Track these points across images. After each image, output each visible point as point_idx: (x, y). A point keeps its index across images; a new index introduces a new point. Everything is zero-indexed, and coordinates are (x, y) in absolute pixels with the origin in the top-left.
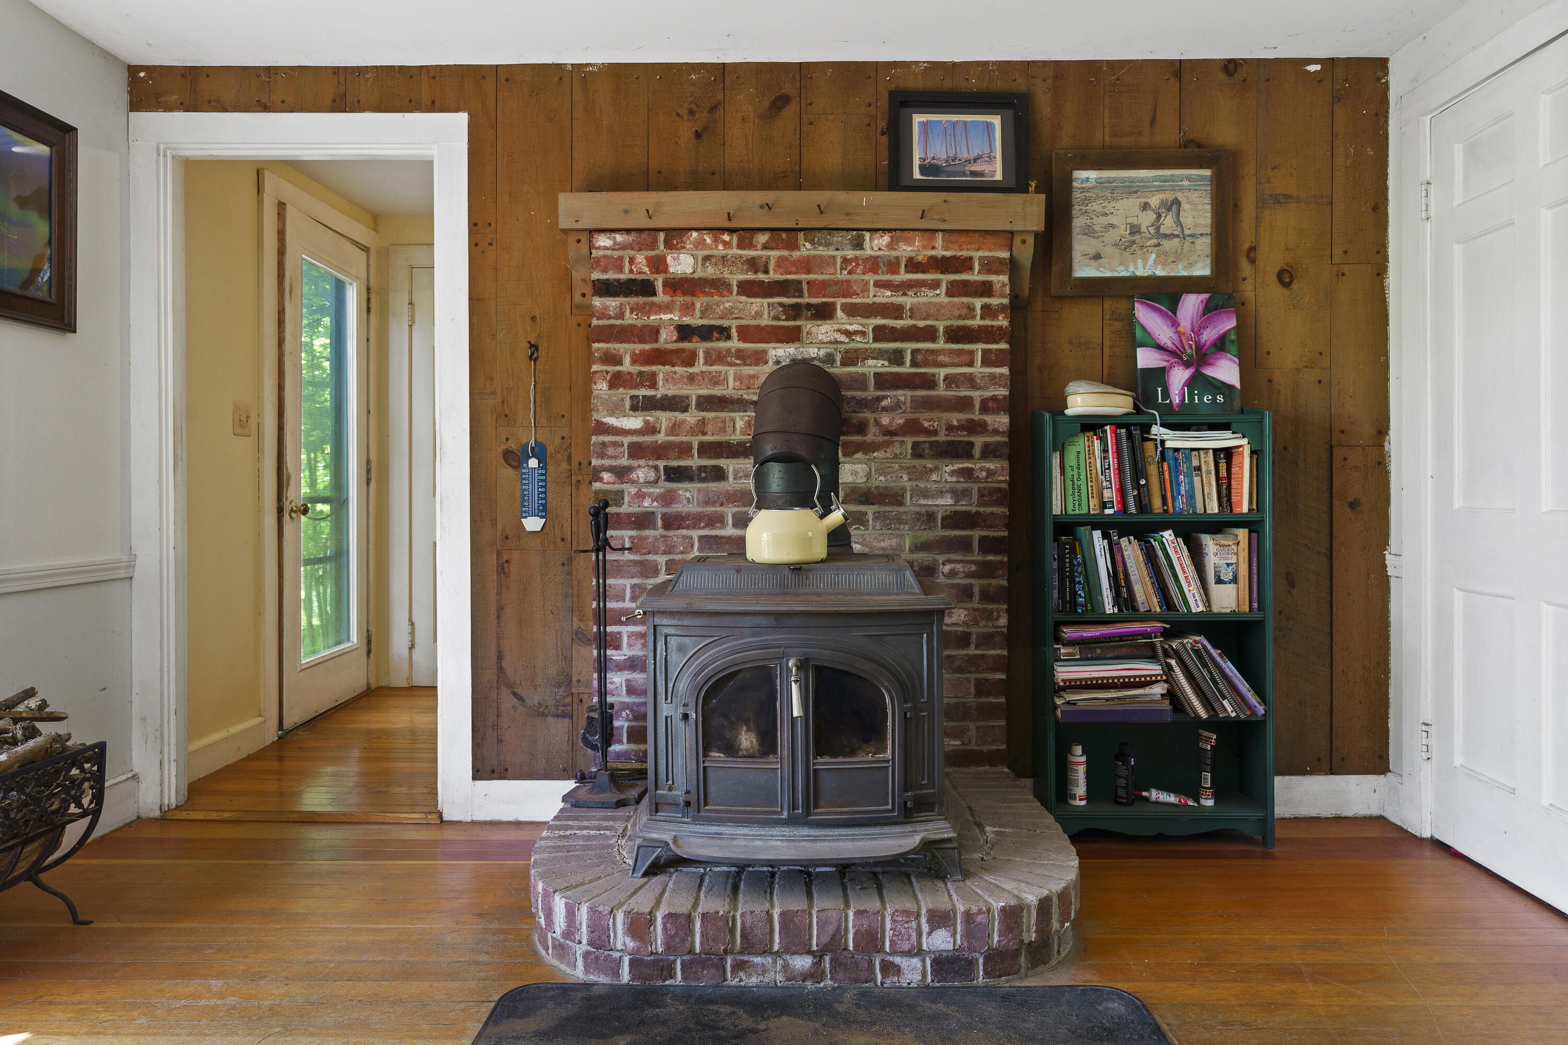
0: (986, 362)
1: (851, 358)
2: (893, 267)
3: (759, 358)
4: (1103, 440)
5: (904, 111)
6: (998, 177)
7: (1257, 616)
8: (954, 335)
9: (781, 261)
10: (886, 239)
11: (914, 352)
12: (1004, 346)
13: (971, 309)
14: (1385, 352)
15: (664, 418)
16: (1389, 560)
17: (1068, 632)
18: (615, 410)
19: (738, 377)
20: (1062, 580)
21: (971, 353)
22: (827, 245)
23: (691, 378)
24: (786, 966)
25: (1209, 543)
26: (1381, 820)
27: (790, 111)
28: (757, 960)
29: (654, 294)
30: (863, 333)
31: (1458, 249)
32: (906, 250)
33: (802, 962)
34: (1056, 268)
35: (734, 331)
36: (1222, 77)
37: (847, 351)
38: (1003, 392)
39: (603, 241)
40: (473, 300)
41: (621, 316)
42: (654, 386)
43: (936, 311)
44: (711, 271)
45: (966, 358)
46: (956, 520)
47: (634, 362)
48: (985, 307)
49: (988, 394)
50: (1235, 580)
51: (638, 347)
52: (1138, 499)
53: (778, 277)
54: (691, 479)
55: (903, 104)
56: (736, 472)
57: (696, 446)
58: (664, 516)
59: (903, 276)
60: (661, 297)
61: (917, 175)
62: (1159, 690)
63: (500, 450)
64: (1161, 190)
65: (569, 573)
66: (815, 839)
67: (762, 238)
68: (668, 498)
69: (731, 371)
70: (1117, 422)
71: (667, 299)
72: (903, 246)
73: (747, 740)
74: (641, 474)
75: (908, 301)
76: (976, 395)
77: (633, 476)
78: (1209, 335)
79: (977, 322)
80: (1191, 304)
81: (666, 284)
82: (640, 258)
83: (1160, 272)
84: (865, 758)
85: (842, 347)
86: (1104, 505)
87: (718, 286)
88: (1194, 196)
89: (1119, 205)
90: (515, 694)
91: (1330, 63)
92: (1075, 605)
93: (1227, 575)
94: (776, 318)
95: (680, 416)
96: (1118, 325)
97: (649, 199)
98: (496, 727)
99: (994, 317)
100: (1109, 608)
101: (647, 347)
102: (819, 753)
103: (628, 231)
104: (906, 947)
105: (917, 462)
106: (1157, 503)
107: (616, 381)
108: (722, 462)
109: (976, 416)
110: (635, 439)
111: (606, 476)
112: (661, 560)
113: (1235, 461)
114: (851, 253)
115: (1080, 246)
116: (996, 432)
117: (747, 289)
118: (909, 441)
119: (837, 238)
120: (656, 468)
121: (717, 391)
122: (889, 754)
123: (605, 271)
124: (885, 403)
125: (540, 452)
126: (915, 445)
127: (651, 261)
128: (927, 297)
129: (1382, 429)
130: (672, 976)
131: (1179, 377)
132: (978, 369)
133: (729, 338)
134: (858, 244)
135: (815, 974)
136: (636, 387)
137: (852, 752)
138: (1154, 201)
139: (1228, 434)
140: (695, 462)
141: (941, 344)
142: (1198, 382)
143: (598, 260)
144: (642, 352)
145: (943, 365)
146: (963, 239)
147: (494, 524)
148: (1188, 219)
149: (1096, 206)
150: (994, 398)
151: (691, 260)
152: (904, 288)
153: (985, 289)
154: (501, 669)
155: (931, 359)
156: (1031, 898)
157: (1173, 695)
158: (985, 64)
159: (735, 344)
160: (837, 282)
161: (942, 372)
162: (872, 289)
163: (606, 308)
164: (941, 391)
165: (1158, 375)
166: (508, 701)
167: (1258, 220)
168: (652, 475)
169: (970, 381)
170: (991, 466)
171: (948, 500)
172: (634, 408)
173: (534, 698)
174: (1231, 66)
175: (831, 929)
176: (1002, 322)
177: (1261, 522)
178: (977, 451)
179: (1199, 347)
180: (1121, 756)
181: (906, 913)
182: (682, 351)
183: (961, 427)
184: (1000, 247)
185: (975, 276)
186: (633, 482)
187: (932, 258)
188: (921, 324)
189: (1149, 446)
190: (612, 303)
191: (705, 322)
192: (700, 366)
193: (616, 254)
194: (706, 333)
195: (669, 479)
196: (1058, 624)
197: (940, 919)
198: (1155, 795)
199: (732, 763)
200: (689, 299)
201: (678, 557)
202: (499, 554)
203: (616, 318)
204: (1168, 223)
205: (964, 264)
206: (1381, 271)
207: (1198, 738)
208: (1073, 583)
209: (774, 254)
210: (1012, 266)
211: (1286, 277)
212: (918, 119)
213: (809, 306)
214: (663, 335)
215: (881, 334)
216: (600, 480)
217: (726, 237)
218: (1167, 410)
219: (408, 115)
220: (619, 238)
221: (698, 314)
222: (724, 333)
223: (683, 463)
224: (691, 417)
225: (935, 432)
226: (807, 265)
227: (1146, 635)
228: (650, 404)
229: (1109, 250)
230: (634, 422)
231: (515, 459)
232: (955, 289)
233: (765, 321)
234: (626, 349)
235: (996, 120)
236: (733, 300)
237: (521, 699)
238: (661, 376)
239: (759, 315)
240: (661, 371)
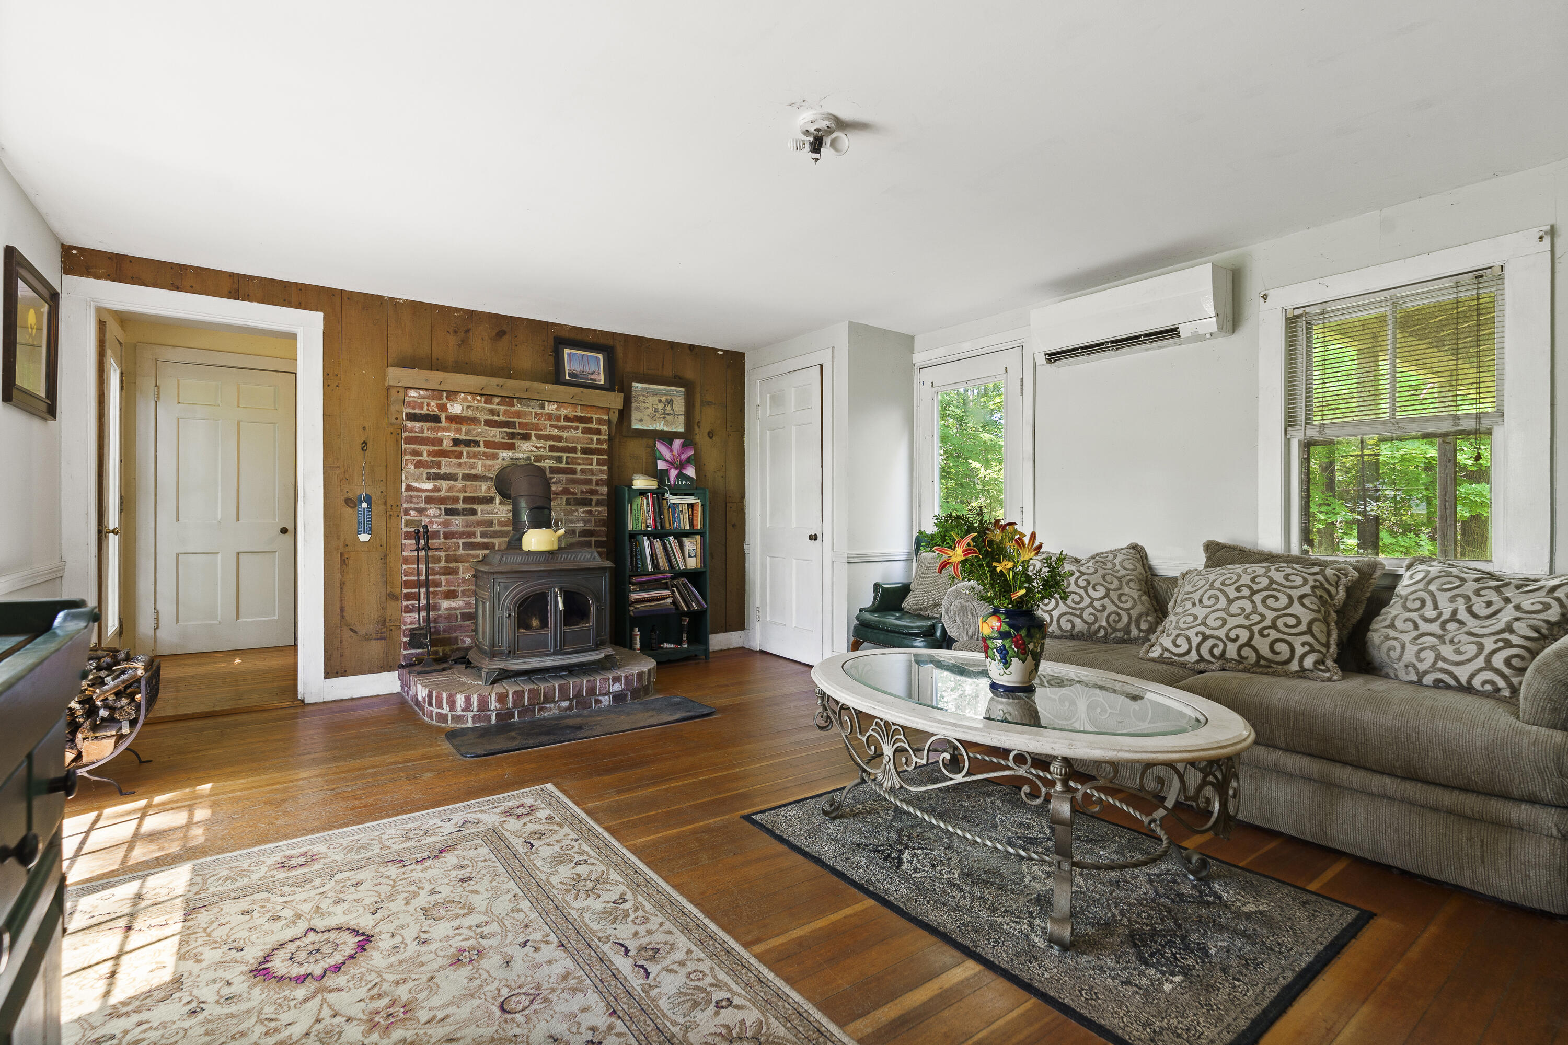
0: (598, 464)
1: (539, 458)
2: (558, 418)
3: (495, 457)
4: (647, 499)
5: (560, 346)
6: (602, 382)
7: (703, 570)
8: (585, 451)
9: (506, 412)
10: (555, 406)
11: (567, 457)
12: (605, 457)
13: (592, 440)
14: (744, 467)
15: (444, 484)
16: (746, 547)
17: (635, 579)
18: (418, 479)
19: (483, 466)
20: (631, 558)
21: (592, 459)
22: (528, 406)
23: (460, 465)
24: (559, 706)
25: (686, 541)
26: (743, 648)
27: (506, 338)
28: (548, 706)
29: (440, 422)
30: (544, 448)
31: (768, 432)
32: (564, 412)
33: (565, 704)
34: (625, 424)
35: (482, 443)
36: (688, 351)
37: (537, 456)
38: (605, 477)
39: (413, 393)
40: (327, 416)
41: (422, 432)
42: (439, 467)
43: (577, 440)
44: (470, 413)
45: (589, 462)
46: (585, 533)
47: (429, 455)
48: (598, 440)
49: (599, 478)
50: (695, 556)
51: (431, 448)
52: (661, 523)
53: (504, 419)
54: (459, 515)
55: (560, 343)
56: (482, 511)
57: (461, 498)
58: (444, 533)
59: (563, 423)
60: (444, 423)
61: (567, 377)
62: (669, 600)
63: (343, 498)
64: (666, 395)
65: (385, 563)
66: (564, 659)
67: (497, 400)
68: (446, 524)
69: (480, 463)
70: (653, 492)
71: (447, 425)
72: (562, 410)
73: (535, 623)
74: (432, 512)
75: (565, 434)
76: (593, 478)
77: (428, 513)
78: (684, 456)
79: (594, 446)
80: (677, 443)
81: (447, 418)
82: (433, 404)
83: (665, 429)
84: (582, 626)
85: (534, 454)
86: (647, 526)
87: (474, 421)
88: (678, 399)
89: (650, 399)
90: (351, 629)
91: (726, 352)
92: (637, 568)
93: (693, 554)
94: (503, 438)
95: (453, 483)
96: (649, 450)
97: (439, 376)
98: (339, 648)
99: (602, 444)
100: (650, 569)
101: (436, 448)
102: (565, 625)
103: (427, 390)
104: (605, 691)
105: (568, 507)
106: (667, 525)
107: (419, 465)
108: (475, 506)
109: (594, 487)
110: (428, 494)
111: (412, 513)
112: (442, 554)
113: (695, 508)
114: (539, 411)
115: (635, 415)
116: (602, 494)
117: (488, 423)
118: (564, 498)
119: (533, 403)
120: (440, 509)
121: (473, 472)
122: (591, 623)
123: (414, 408)
124: (554, 480)
125: (368, 499)
126: (567, 499)
127: (439, 406)
128: (573, 433)
129: (743, 497)
130: (513, 717)
131: (673, 473)
132: (595, 467)
133: (479, 446)
134: (542, 407)
135: (570, 708)
136: (430, 468)
137: (577, 624)
138: (663, 399)
139: (693, 498)
140: (460, 506)
141: (579, 455)
142: (681, 476)
143: (409, 403)
144: (433, 451)
145: (580, 464)
146: (589, 409)
147: (339, 538)
148: (676, 408)
149: (641, 399)
150: (601, 480)
151: (460, 407)
152: (563, 428)
153: (598, 432)
154: (342, 616)
155: (574, 461)
156: (645, 669)
157: (674, 603)
158: (596, 331)
159: (482, 449)
160: (532, 424)
161: (579, 467)
162: (548, 428)
163: (414, 427)
164: (579, 476)
165: (665, 473)
166: (347, 633)
167: (701, 411)
168: (438, 512)
169: (591, 472)
170: (600, 509)
171: (581, 525)
172: (428, 478)
173: (362, 631)
174: (692, 347)
175: (577, 689)
176: (605, 446)
177: (705, 533)
178: (594, 503)
179: (681, 461)
180: (653, 630)
181: (605, 679)
182: (455, 451)
183: (587, 492)
184: (604, 414)
185: (594, 426)
186: (427, 516)
187: (575, 416)
188: (570, 445)
189: (665, 502)
190: (418, 425)
191: (467, 438)
192: (464, 459)
193: (419, 401)
194: (468, 443)
195: (447, 514)
196: (631, 576)
197: (616, 680)
198: (665, 645)
199: (529, 632)
200: (459, 426)
201: (451, 553)
202: (342, 554)
203: (419, 432)
204: (669, 408)
205: (589, 420)
206: (743, 435)
207: (681, 620)
208: (636, 559)
209: (502, 408)
210: (609, 422)
211: (711, 435)
212: (567, 351)
213: (519, 434)
214: (445, 443)
215: (552, 448)
216: (409, 515)
217: (478, 398)
218: (669, 486)
219: (283, 308)
220: (422, 392)
221: (463, 433)
222: (477, 444)
223: (454, 507)
224: (459, 484)
225: (576, 494)
226: (518, 414)
227: (665, 579)
228: (437, 477)
229: (646, 418)
230: (428, 486)
231: (351, 503)
232: (586, 431)
233: (497, 439)
234: (424, 449)
235: (600, 356)
236: (482, 428)
237: (355, 632)
238: (443, 463)
239: (494, 436)
240: (444, 461)
